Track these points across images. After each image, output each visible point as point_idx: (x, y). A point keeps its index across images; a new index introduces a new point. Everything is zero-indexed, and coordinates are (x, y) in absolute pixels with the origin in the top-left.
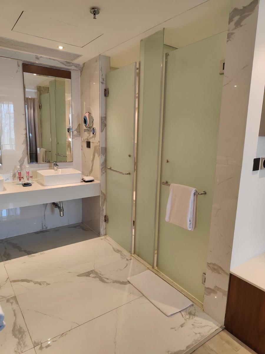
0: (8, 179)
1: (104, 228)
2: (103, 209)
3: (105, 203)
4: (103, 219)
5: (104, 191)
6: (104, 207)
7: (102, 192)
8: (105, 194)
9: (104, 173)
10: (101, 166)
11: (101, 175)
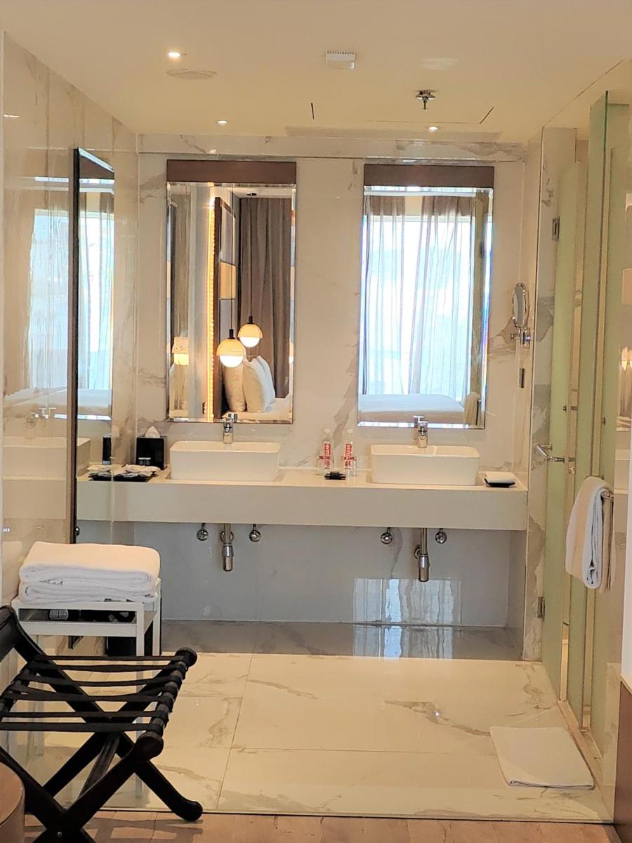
0: (304, 462)
1: (538, 637)
2: (535, 577)
3: (542, 557)
4: (536, 606)
5: (539, 520)
6: (539, 571)
7: (531, 520)
8: (543, 529)
9: (540, 463)
10: (533, 443)
11: (532, 469)
